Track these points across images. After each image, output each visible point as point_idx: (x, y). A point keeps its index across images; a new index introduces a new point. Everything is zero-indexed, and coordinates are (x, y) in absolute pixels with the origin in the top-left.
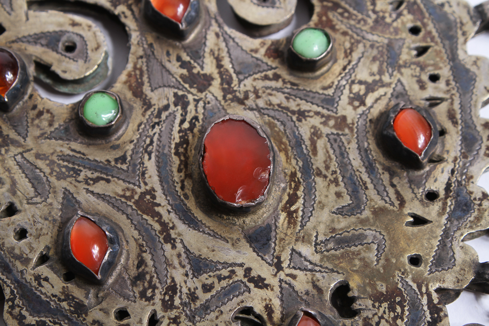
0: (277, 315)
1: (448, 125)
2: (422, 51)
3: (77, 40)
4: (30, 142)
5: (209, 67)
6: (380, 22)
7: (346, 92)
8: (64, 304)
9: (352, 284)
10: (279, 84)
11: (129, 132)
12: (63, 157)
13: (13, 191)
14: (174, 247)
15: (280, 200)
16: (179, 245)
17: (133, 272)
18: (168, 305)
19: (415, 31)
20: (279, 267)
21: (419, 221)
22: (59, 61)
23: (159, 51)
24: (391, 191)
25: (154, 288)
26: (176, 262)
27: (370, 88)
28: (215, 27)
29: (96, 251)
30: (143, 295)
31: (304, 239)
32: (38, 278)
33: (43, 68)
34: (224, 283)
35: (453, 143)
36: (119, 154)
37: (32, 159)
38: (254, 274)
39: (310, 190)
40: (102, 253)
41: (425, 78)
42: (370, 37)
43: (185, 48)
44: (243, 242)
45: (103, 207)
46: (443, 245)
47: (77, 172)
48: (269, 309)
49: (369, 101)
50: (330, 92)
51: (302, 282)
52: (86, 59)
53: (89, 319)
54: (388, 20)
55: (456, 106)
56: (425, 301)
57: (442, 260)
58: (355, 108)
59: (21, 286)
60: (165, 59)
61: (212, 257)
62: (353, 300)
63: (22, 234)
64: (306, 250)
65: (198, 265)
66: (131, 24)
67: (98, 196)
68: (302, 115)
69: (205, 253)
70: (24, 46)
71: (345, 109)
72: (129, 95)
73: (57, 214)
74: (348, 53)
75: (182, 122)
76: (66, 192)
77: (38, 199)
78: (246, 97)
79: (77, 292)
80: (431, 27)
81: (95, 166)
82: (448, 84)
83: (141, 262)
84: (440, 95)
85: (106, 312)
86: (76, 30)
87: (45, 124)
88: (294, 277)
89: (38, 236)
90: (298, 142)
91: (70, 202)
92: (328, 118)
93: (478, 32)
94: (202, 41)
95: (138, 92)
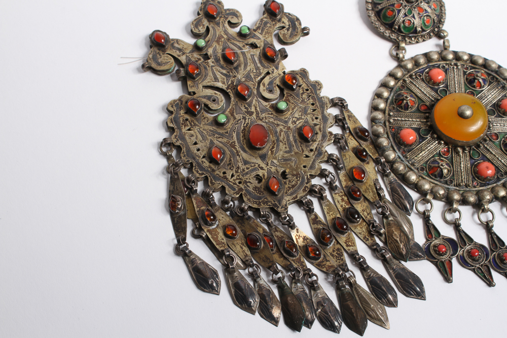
0: (266, 177)
1: (319, 132)
2: (314, 110)
3: (216, 98)
4: (201, 126)
5: (253, 109)
6: (303, 101)
7: (291, 120)
8: (209, 169)
9: (287, 171)
10: (272, 116)
11: (229, 126)
12: (210, 131)
13: (197, 138)
14: (239, 157)
15: (270, 147)
16: (241, 157)
17: (228, 163)
18: (237, 172)
19: (313, 104)
20: (267, 165)
21: (307, 156)
22: (211, 104)
23: (239, 104)
24: (300, 148)
25: (233, 167)
26: (240, 161)
27: (298, 119)
28: (256, 98)
29: (219, 156)
30: (230, 168)
31: (275, 158)
32: (202, 162)
33: (206, 106)
34: (252, 168)
35: (319, 137)
36: (226, 131)
37: (202, 130)
38: (260, 166)
39: (278, 146)
40: (220, 156)
41: (314, 118)
42: (300, 105)
43: (246, 103)
44: (258, 157)
45: (221, 145)
46: (313, 163)
47: (214, 135)
48: (264, 175)
49: (297, 123)
50: (287, 119)
51: (273, 169)
52: (218, 104)
53: (216, 173)
54: (306, 101)
55: (322, 127)
56: (306, 177)
57: (312, 167)
58: (293, 125)
59: (198, 164)
60: (240, 106)
61: (249, 160)
62: (287, 175)
63: (198, 150)
64: (275, 161)
65: (246, 162)
66: (231, 95)
67: (220, 142)
68: (278, 125)
69: (248, 159)
70: (201, 99)
71: (290, 125)
72: (230, 115)
73: (208, 145)
74: (293, 109)
75: (244, 124)
76: (211, 140)
77: (203, 141)
78: (263, 119)
79: (213, 166)
80: (317, 104)
81: (219, 134)
82: (320, 120)
83: (230, 160)
84: (318, 123)
85: (220, 172)
86: (216, 95)
87: (206, 121)
88: (271, 168)
89: (203, 151)
90: (276, 132)
91: (212, 142)
92: (285, 127)
93: (331, 107)
94: (251, 102)
95: (232, 115)
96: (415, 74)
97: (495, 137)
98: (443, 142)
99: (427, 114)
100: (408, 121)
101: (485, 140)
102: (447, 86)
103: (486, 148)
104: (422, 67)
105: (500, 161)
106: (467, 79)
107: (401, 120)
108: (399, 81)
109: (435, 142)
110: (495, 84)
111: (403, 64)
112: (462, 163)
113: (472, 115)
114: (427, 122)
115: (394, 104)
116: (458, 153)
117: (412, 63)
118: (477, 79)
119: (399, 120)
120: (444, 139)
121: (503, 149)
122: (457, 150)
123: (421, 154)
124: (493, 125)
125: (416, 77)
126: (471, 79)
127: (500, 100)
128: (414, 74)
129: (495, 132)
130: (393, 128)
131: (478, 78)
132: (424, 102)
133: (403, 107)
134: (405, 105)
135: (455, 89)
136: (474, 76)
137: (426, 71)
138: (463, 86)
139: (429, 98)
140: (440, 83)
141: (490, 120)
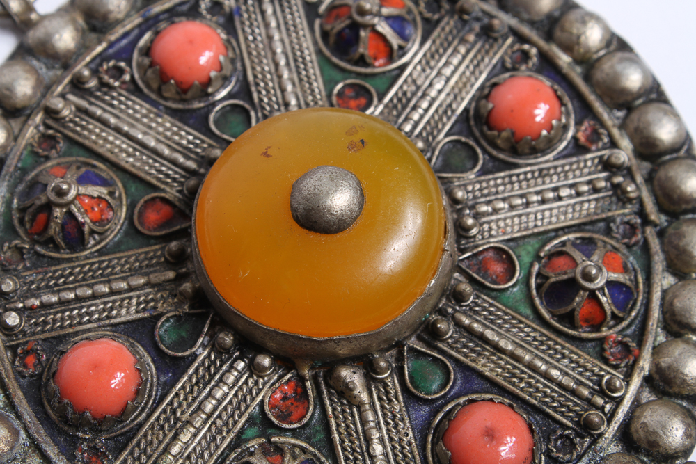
96: (95, 72)
97: (498, 268)
98: (266, 362)
99: (174, 245)
100: (94, 297)
101: (458, 297)
102: (244, 91)
103: (469, 330)
104: (120, 31)
105: (546, 376)
106: (325, 35)
107: (61, 302)
108: (29, 116)
109: (231, 367)
110: (449, 23)
111: (33, 36)
112: (375, 435)
113: (361, 205)
114: (180, 278)
115: (17, 235)
116: (344, 392)
117: (74, 22)
118: (365, 26)
119: (51, 305)
120: (271, 344)
121: (547, 316)
122: (339, 378)
123: (175, 450)
124: (477, 216)
125: (102, 84)
126: (340, 33)
127: (485, 94)
128: (86, 73)
129: (493, 242)
130: (27, 353)
131: (368, 19)
132: (155, 188)
133: (59, 239)
134: (63, 226)
135: (283, 90)
136: (350, 17)
137: (142, 42)
138: (314, 70)
139: (174, 162)
140: (209, 82)
141: (460, 194)
